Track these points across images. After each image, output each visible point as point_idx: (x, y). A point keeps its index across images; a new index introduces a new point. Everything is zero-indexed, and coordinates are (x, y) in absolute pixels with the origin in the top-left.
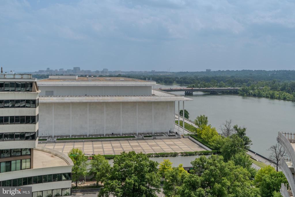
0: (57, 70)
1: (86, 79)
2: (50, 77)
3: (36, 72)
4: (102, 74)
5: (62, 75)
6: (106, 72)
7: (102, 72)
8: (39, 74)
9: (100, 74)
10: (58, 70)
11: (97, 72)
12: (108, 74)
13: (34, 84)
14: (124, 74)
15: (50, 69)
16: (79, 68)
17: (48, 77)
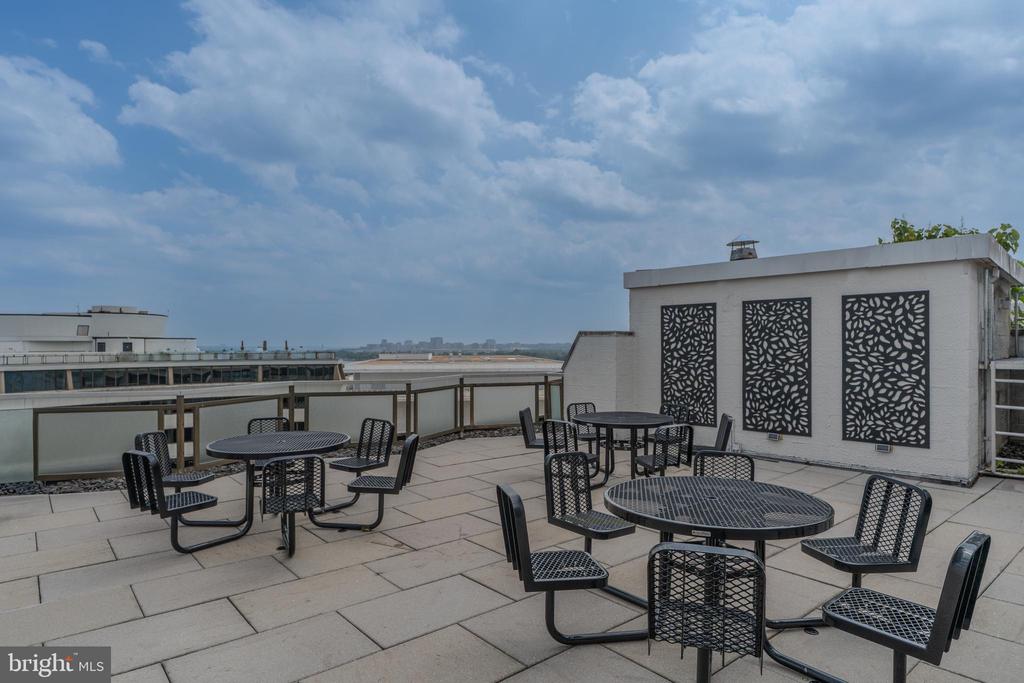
0: (399, 344)
1: (446, 359)
2: (381, 356)
3: (362, 348)
4: (485, 350)
5: (409, 352)
6: (492, 347)
7: (485, 346)
8: (367, 351)
9: (481, 349)
10: (403, 344)
11: (476, 345)
12: (495, 350)
13: (337, 370)
14: (526, 349)
15: (389, 342)
16: (441, 339)
17: (378, 357)
